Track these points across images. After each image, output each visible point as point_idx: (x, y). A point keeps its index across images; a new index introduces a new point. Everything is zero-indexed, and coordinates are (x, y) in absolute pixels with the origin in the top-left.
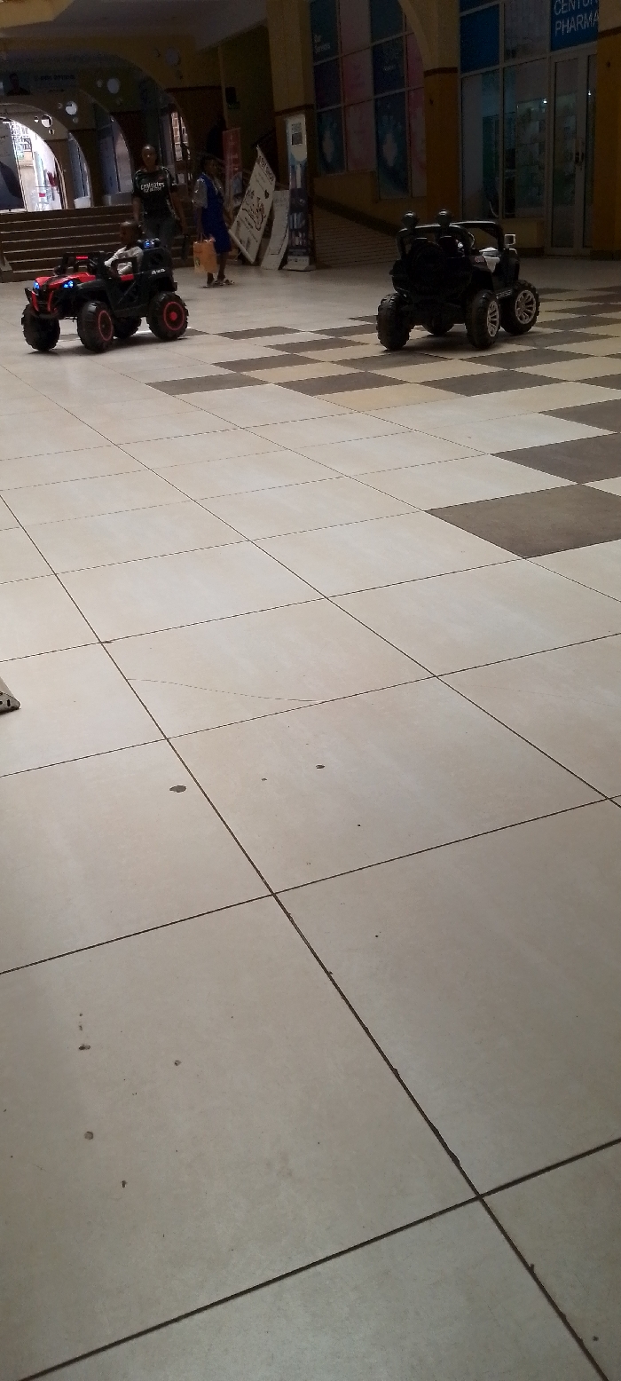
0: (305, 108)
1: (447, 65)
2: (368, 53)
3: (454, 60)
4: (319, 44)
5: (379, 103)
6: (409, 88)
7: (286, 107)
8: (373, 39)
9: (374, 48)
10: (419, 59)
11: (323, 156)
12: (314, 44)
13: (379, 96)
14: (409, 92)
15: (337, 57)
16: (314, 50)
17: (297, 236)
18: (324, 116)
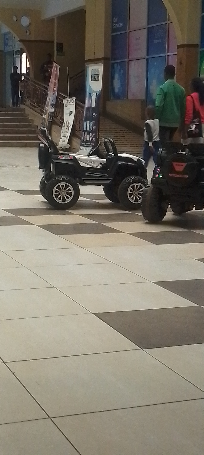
0: (104, 60)
1: (191, 43)
2: (145, 31)
3: (197, 40)
4: (116, 23)
5: (149, 61)
6: (169, 54)
7: (92, 57)
8: (148, 24)
9: (148, 28)
10: (175, 38)
11: (113, 89)
12: (113, 22)
13: (149, 57)
14: (168, 56)
15: (125, 32)
16: (113, 26)
17: (88, 134)
18: (116, 65)
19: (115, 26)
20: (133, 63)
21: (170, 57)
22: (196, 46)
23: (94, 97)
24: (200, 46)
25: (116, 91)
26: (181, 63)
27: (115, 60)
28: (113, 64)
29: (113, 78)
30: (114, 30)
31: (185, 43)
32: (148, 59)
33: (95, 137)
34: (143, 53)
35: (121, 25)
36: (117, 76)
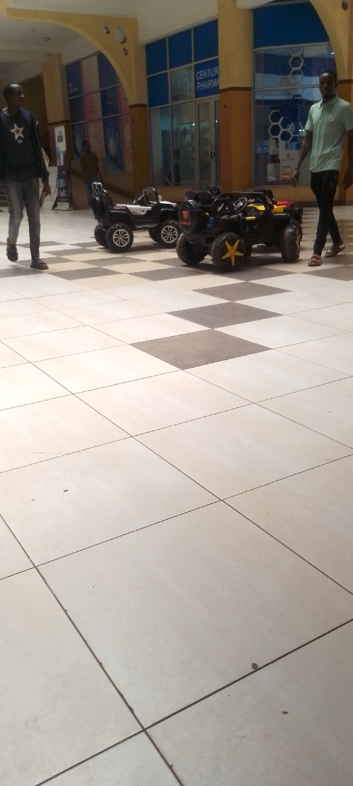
0: (65, 123)
1: (141, 103)
2: (99, 94)
3: (145, 101)
4: (71, 88)
5: (105, 121)
6: (122, 114)
7: (54, 121)
8: (101, 87)
9: (102, 92)
10: (126, 99)
11: (75, 149)
12: (69, 88)
13: (105, 117)
14: (122, 116)
15: (81, 95)
16: (69, 91)
17: (62, 191)
18: (75, 127)
19: (71, 92)
20: (91, 124)
21: (123, 117)
22: (144, 105)
23: (62, 156)
24: (148, 105)
25: (79, 150)
26: (133, 122)
27: (74, 121)
28: (73, 126)
29: (74, 139)
30: (70, 95)
31: (136, 103)
32: (104, 120)
33: (67, 193)
34: (99, 113)
35: (76, 89)
36: (78, 137)
